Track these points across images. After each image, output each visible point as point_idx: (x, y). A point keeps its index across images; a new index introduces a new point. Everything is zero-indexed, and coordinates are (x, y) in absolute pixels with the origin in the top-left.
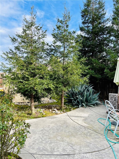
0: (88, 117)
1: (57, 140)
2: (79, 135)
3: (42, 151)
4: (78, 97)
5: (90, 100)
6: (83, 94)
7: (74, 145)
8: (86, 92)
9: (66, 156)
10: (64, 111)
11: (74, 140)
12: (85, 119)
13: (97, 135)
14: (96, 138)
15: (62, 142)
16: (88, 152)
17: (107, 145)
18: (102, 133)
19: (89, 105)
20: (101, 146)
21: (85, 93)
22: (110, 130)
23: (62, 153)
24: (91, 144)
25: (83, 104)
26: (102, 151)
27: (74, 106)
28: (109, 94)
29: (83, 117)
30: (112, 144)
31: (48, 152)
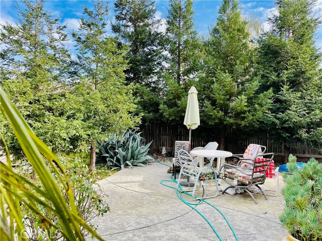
0: (144, 180)
1: (119, 215)
2: (146, 204)
3: (108, 231)
4: (117, 151)
5: (137, 156)
6: (127, 145)
7: (148, 216)
8: (131, 142)
9: (146, 228)
10: (99, 177)
11: (144, 211)
12: (142, 184)
13: (169, 200)
14: (171, 204)
15: (128, 216)
16: (169, 219)
17: (189, 209)
18: (175, 196)
19: (136, 164)
20: (182, 211)
21: (130, 144)
22: (183, 192)
23: (137, 226)
24: (168, 210)
25: (127, 162)
26: (186, 215)
27: (111, 168)
28: (176, 142)
29: (138, 182)
30: (193, 206)
31: (117, 230)
